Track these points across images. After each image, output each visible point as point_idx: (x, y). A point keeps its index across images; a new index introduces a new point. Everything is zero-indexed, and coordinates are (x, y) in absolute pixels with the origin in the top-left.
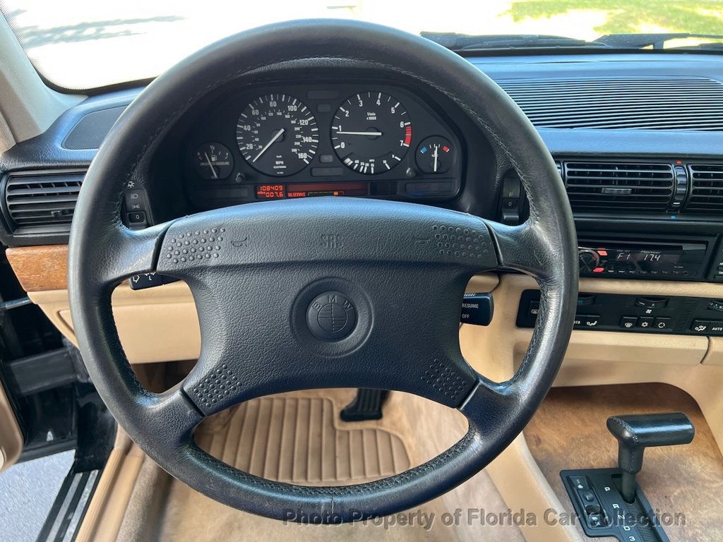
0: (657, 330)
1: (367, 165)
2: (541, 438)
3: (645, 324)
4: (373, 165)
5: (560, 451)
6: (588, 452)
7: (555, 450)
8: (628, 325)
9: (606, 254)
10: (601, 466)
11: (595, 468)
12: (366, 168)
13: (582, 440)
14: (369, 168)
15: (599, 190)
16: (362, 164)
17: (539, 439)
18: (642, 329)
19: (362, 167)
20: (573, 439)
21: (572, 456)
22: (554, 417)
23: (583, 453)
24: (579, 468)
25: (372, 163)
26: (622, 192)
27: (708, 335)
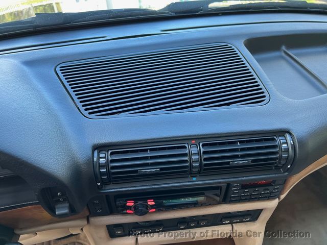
0: (201, 226)
3: (193, 225)
8: (182, 227)
18: (191, 227)
27: (231, 223)
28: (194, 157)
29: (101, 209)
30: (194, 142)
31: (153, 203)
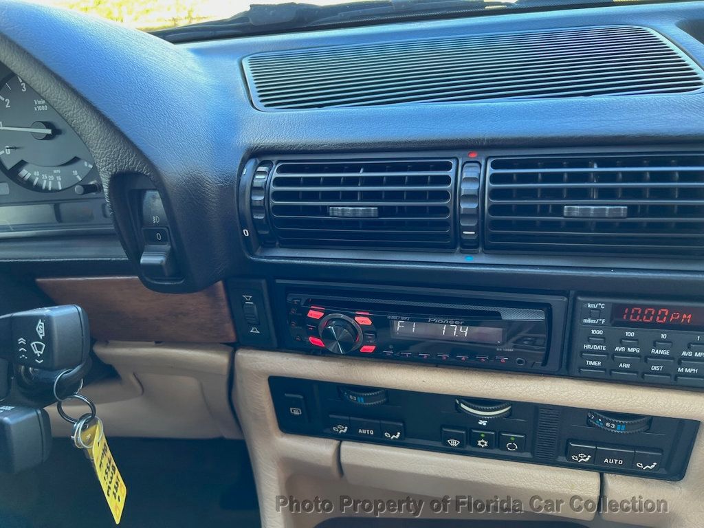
0: (504, 453)
1: (52, 178)
3: (482, 443)
4: (59, 178)
8: (454, 443)
9: (370, 323)
12: (50, 183)
14: (55, 182)
15: (324, 210)
16: (45, 176)
18: (481, 450)
19: (45, 181)
25: (58, 174)
26: (360, 214)
27: (599, 467)
28: (467, 188)
29: (258, 325)
30: (473, 156)
31: (368, 322)
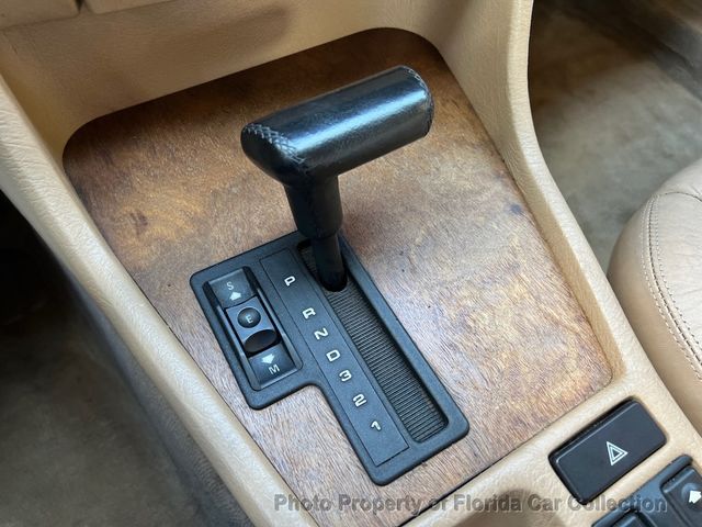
2: (147, 214)
5: (190, 230)
6: (249, 213)
7: (179, 230)
10: (277, 234)
11: (265, 241)
13: (234, 190)
17: (143, 218)
20: (215, 193)
21: (215, 233)
22: (174, 160)
23: (238, 217)
24: (231, 255)
